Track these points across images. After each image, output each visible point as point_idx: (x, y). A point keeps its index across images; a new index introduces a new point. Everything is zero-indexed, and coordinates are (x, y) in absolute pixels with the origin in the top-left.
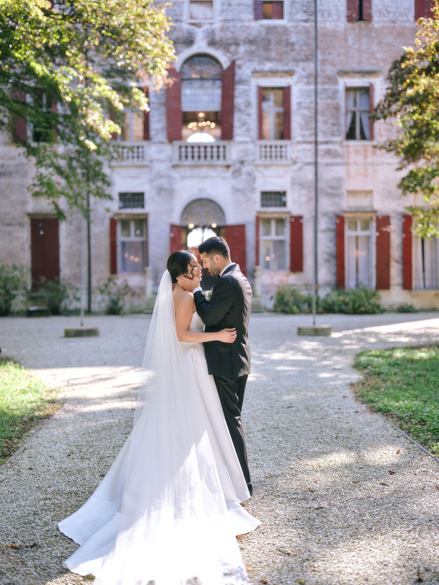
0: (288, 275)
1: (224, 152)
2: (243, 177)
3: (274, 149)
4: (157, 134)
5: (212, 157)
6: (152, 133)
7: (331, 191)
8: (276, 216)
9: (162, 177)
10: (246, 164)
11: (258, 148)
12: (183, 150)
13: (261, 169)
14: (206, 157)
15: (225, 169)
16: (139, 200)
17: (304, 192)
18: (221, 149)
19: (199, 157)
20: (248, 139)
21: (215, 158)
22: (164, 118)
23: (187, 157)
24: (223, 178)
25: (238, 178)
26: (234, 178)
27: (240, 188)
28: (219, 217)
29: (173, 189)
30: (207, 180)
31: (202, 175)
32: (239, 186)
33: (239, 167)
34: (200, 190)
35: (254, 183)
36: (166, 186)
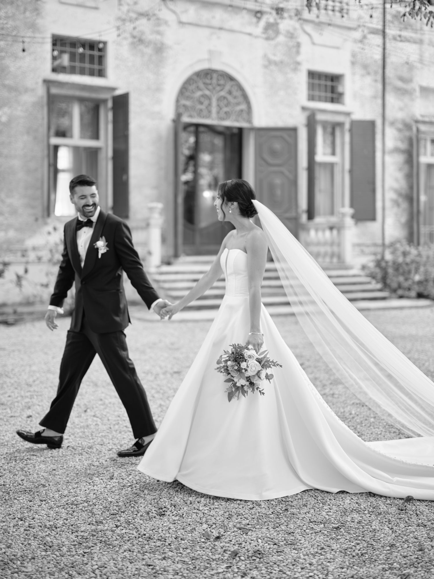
2: (281, 39)
7: (400, 84)
10: (286, 15)
13: (308, 28)
15: (254, 20)
16: (93, 58)
17: (368, 80)
24: (250, 34)
25: (273, 39)
26: (268, 39)
27: (277, 58)
28: (242, 111)
29: (162, 44)
30: (224, 35)
31: (216, 23)
32: (275, 55)
33: (275, 19)
34: (210, 52)
35: (298, 53)
36: (150, 36)
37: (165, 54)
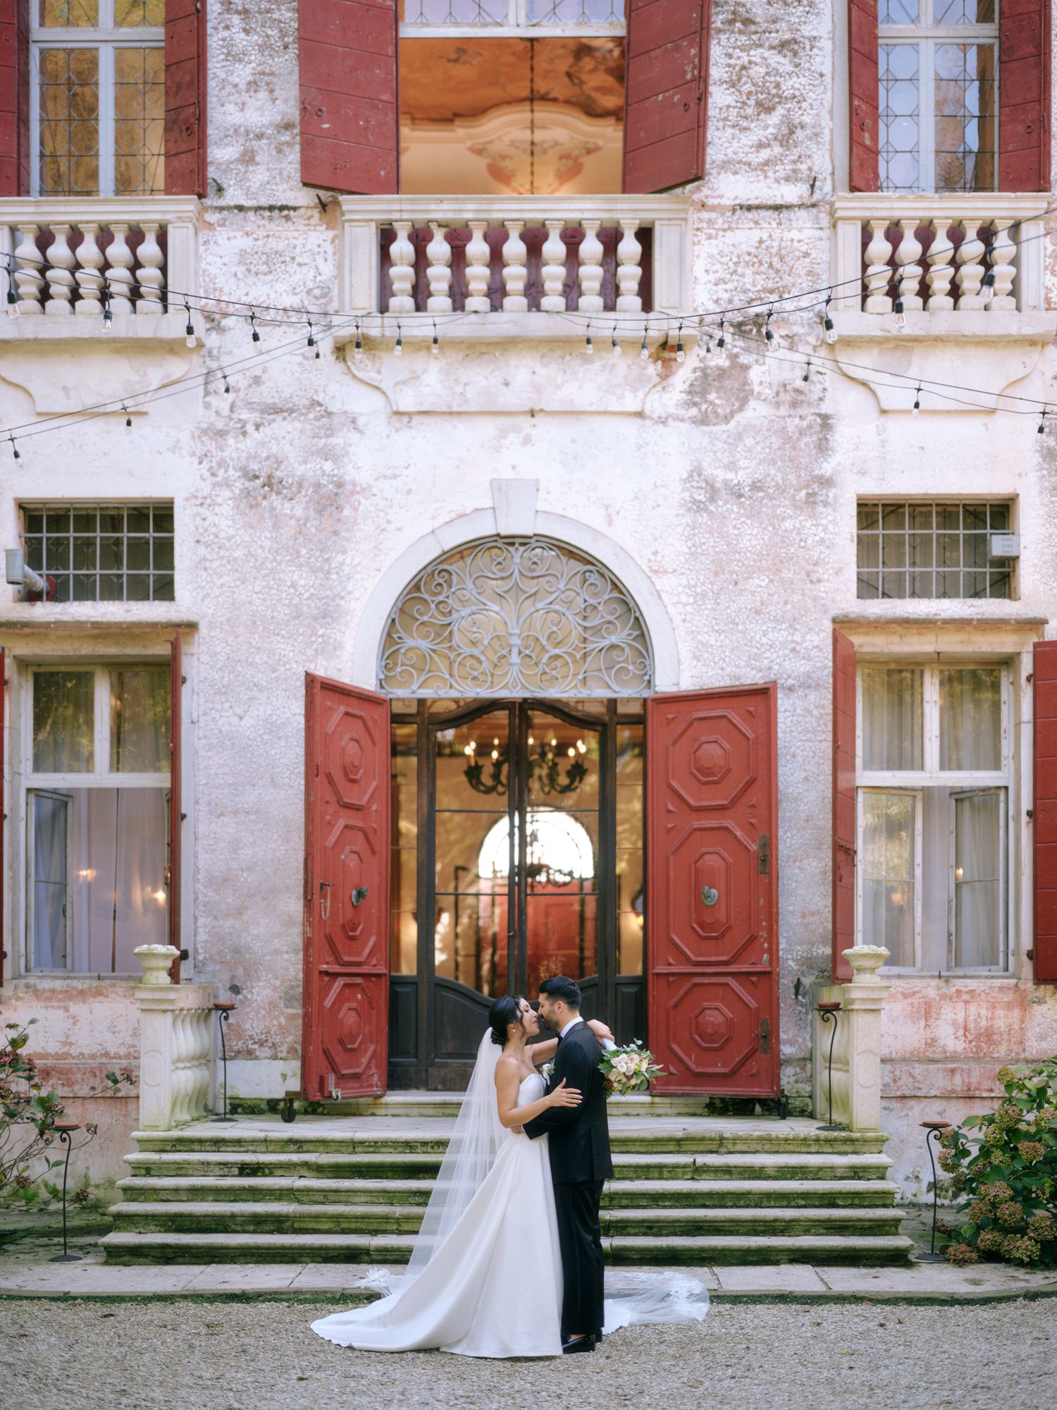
0: (1024, 1004)
1: (646, 261)
2: (756, 412)
3: (941, 245)
4: (248, 158)
5: (572, 289)
6: (220, 153)
8: (951, 644)
9: (276, 410)
10: (775, 334)
11: (850, 235)
12: (402, 248)
13: (861, 363)
14: (534, 292)
15: (653, 369)
16: (138, 552)
18: (629, 247)
19: (497, 294)
20: (792, 193)
21: (591, 301)
22: (287, 64)
23: (420, 294)
24: (640, 414)
25: (727, 419)
26: (703, 421)
27: (741, 477)
28: (613, 647)
29: (340, 485)
30: (544, 430)
31: (514, 398)
32: (732, 466)
33: (733, 357)
34: (497, 486)
35: (823, 447)
36: (298, 467)
37: (347, 512)
